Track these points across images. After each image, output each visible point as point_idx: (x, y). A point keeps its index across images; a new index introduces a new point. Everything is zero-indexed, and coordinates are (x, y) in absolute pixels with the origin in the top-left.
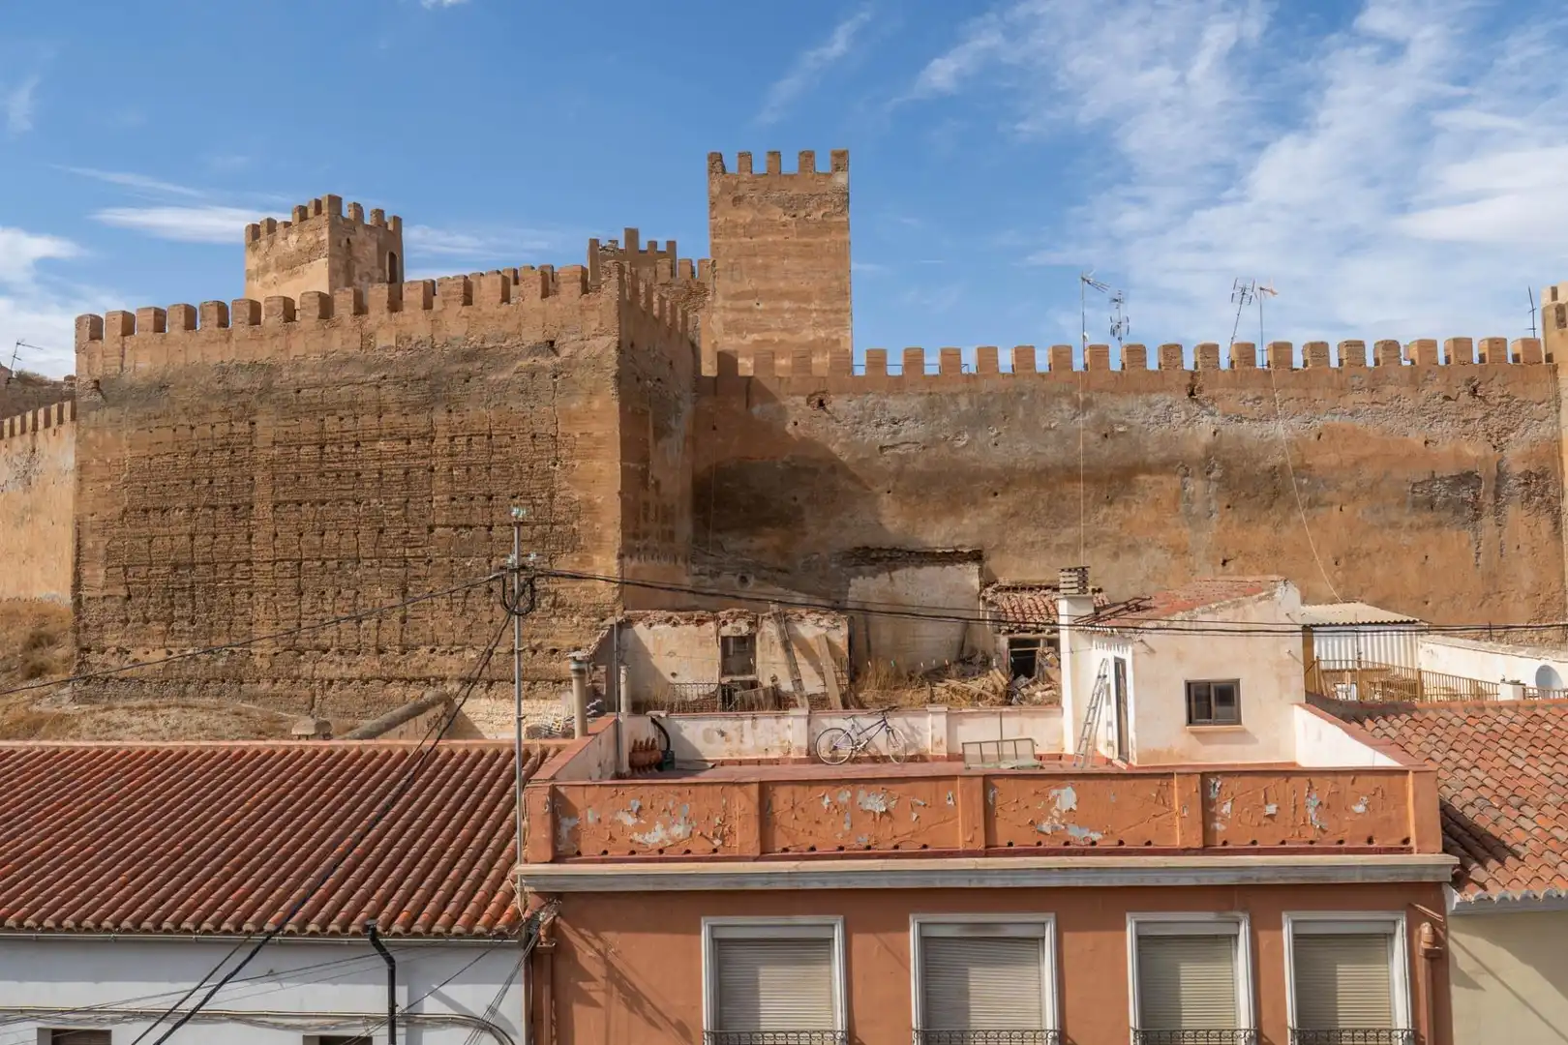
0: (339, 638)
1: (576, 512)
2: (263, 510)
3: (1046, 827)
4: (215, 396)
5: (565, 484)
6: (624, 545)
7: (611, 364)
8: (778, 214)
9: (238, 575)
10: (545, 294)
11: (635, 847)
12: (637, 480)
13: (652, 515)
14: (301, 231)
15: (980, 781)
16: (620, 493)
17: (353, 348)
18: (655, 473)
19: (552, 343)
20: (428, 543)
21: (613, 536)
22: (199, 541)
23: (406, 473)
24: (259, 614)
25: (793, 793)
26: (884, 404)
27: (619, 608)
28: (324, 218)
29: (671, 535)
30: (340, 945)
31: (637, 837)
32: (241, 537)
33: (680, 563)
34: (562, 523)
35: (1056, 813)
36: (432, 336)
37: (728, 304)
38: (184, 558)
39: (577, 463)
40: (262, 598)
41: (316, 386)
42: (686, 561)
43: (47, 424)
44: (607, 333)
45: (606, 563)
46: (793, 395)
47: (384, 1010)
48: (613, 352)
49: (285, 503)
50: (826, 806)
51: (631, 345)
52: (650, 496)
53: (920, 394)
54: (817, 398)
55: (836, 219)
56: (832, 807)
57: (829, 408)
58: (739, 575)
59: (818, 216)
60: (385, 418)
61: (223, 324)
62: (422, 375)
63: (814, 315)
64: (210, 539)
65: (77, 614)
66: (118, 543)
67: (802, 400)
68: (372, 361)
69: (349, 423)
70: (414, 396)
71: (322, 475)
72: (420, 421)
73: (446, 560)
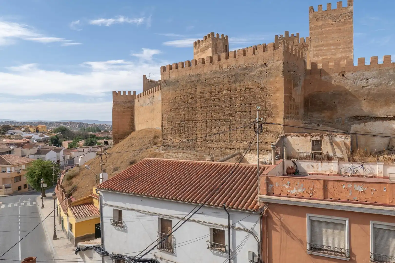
0: (215, 138)
1: (272, 107)
2: (199, 108)
4: (188, 83)
5: (269, 100)
6: (285, 116)
7: (281, 68)
8: (330, 22)
9: (194, 123)
10: (264, 51)
11: (288, 194)
12: (288, 98)
13: (292, 108)
14: (205, 42)
16: (284, 102)
17: (218, 69)
18: (293, 96)
19: (266, 64)
20: (235, 116)
21: (282, 113)
22: (185, 116)
23: (230, 99)
24: (198, 132)
25: (334, 184)
26: (364, 74)
27: (283, 132)
28: (210, 38)
29: (298, 113)
30: (217, 209)
31: (289, 191)
32: (194, 115)
33: (300, 120)
34: (269, 110)
36: (236, 65)
37: (315, 49)
38: (183, 120)
39: (272, 95)
40: (199, 128)
41: (210, 79)
42: (302, 120)
43: (156, 91)
44: (280, 60)
46: (334, 73)
47: (227, 225)
48: (282, 65)
49: (203, 107)
50: (344, 188)
51: (287, 62)
52: (292, 103)
53: (376, 70)
54: (342, 73)
55: (349, 20)
56: (346, 188)
57: (345, 76)
58: (317, 124)
59: (343, 20)
60: (225, 86)
61: (190, 66)
62: (234, 74)
63: (341, 49)
64: (188, 115)
65: (162, 131)
66: (170, 116)
67: (337, 74)
68: (222, 72)
69: (217, 87)
70: (232, 79)
71: (211, 100)
72: (233, 86)
73: (240, 120)
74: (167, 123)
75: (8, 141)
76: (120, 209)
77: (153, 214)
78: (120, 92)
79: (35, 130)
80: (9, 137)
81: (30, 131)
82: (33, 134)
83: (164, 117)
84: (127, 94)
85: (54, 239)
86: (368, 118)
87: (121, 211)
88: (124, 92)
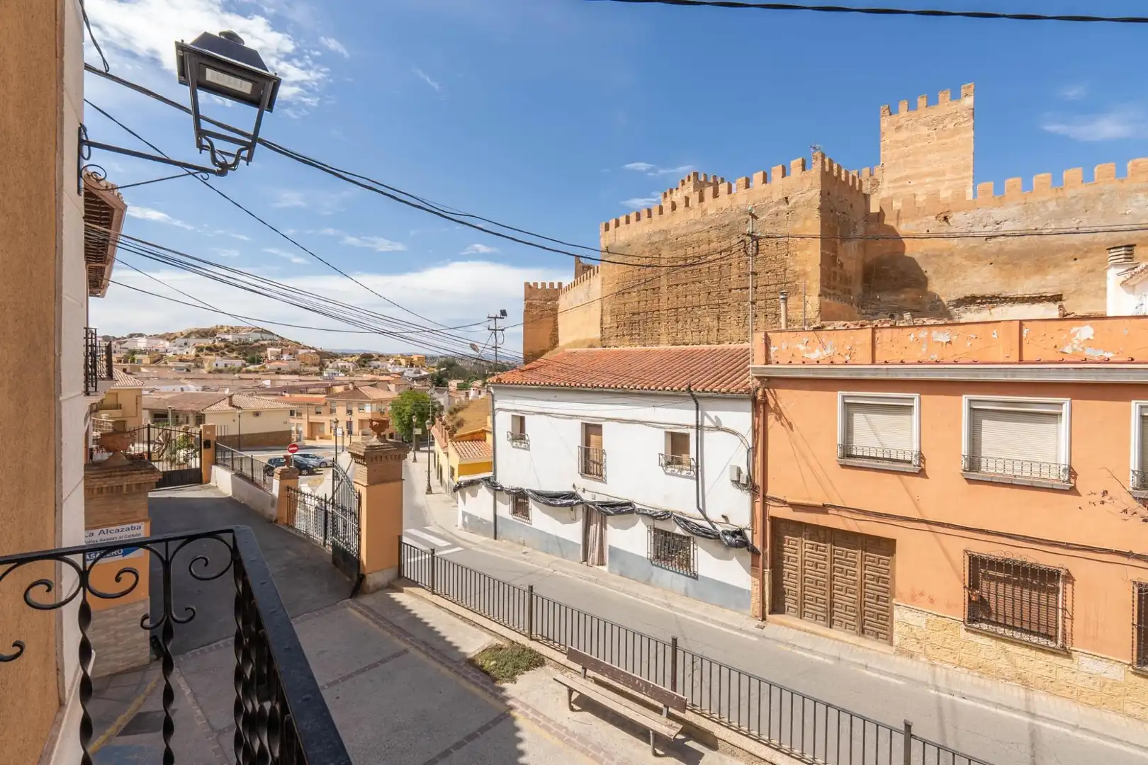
0: (692, 339)
1: (797, 276)
2: (664, 289)
3: (1068, 350)
4: (646, 246)
5: (792, 264)
6: (821, 290)
7: (817, 202)
8: (924, 131)
9: (655, 316)
10: (784, 175)
11: (804, 360)
12: (830, 262)
13: (838, 278)
14: (682, 190)
15: (1018, 322)
16: (820, 265)
17: (698, 217)
18: (841, 258)
19: (786, 198)
20: (729, 297)
21: (816, 286)
22: (642, 304)
23: (720, 268)
24: (663, 330)
25: (892, 333)
26: (990, 213)
27: (819, 319)
28: (692, 182)
29: (850, 292)
30: (678, 396)
31: (806, 355)
32: (656, 301)
33: (854, 306)
34: (790, 282)
35: (1076, 342)
36: (731, 206)
37: (891, 185)
38: (636, 311)
39: (798, 253)
40: (663, 324)
41: (684, 235)
42: (858, 306)
43: (594, 274)
44: (814, 188)
45: (813, 301)
46: (927, 215)
47: (695, 424)
48: (818, 197)
49: (671, 286)
50: (912, 340)
51: (829, 194)
52: (837, 269)
53: (1018, 204)
54: (942, 216)
55: (963, 125)
56: (915, 339)
57: (950, 221)
58: (890, 314)
59: (951, 126)
60: (712, 245)
61: (650, 216)
62: (727, 224)
63: (947, 182)
64: (645, 302)
65: (602, 334)
66: (615, 307)
67: (934, 217)
68: (705, 221)
69: (697, 249)
70: (723, 233)
71: (686, 272)
72: (725, 245)
73: (736, 304)
74: (609, 318)
75: (370, 377)
76: (522, 415)
77: (572, 417)
78: (536, 284)
79: (409, 363)
80: (372, 372)
81: (400, 364)
82: (406, 369)
83: (605, 308)
84: (548, 287)
85: (427, 493)
86: (998, 300)
87: (524, 417)
88: (543, 284)
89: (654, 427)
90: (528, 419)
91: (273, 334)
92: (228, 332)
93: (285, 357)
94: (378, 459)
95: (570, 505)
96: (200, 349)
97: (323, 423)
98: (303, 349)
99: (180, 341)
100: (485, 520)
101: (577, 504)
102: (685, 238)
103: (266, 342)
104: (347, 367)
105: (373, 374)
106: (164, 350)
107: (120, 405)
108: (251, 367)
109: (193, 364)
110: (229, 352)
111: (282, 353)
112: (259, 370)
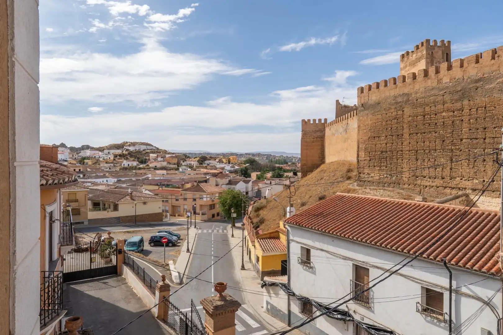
0: (429, 174)
2: (406, 136)
4: (393, 104)
9: (399, 154)
14: (417, 53)
17: (435, 84)
20: (460, 145)
22: (388, 145)
23: (453, 122)
24: (405, 165)
28: (424, 47)
30: (433, 263)
32: (400, 144)
36: (463, 76)
38: (384, 150)
40: (406, 161)
43: (351, 117)
49: (413, 134)
60: (446, 105)
61: (395, 83)
62: (459, 90)
64: (391, 145)
65: (358, 164)
66: (368, 146)
68: (441, 88)
69: (433, 108)
70: (456, 97)
71: (424, 125)
72: (458, 105)
73: (467, 150)
74: (363, 153)
75: (205, 171)
76: (308, 248)
77: (345, 258)
78: (309, 120)
79: (227, 161)
80: (206, 168)
81: (223, 162)
82: (226, 165)
83: (360, 146)
84: (317, 122)
85: (241, 269)
87: (310, 250)
88: (314, 120)
89: (413, 281)
90: (313, 252)
91: (153, 146)
92: (129, 145)
93: (159, 159)
94: (221, 314)
95: (344, 320)
96: (116, 156)
97: (180, 206)
98: (168, 154)
99: (106, 151)
100: (282, 311)
101: (349, 320)
102: (424, 99)
103: (149, 151)
104: (192, 165)
105: (207, 169)
106: (98, 157)
107: (78, 200)
108: (141, 166)
109: (112, 165)
110: (130, 157)
111: (157, 157)
112: (145, 167)
